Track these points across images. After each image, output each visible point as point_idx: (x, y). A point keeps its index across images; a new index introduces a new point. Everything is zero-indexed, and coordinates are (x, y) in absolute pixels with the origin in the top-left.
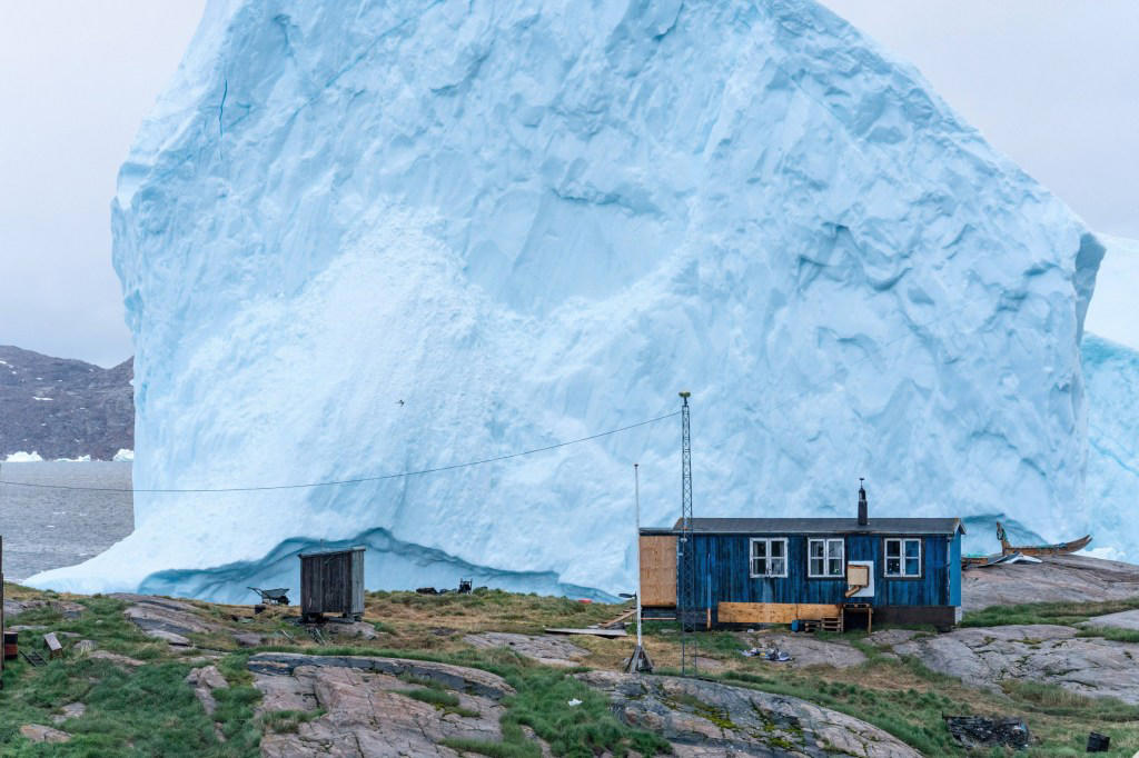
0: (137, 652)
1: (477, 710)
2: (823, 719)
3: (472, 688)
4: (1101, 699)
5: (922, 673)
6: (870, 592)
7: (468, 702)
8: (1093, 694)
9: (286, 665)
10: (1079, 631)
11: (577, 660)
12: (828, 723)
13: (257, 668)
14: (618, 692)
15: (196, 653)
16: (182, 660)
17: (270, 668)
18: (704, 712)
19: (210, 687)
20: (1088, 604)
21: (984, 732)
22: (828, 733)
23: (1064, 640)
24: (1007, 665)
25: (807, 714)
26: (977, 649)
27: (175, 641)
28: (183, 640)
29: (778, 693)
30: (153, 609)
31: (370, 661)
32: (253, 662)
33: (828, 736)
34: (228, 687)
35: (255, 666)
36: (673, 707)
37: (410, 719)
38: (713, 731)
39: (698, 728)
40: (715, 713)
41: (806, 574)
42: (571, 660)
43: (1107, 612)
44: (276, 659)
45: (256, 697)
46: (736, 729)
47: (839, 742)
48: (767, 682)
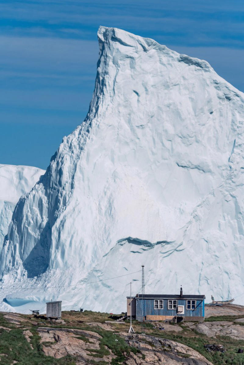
0: (10, 326)
1: (93, 342)
2: (176, 345)
3: (92, 337)
4: (240, 340)
5: (197, 333)
6: (183, 313)
7: (91, 340)
8: (238, 339)
9: (46, 330)
10: (233, 323)
11: (114, 329)
12: (177, 346)
13: (40, 331)
14: (127, 338)
15: (23, 327)
16: (21, 329)
17: (43, 331)
18: (147, 343)
19: (28, 335)
20: (234, 316)
21: (213, 348)
22: (178, 348)
23: (230, 325)
24: (217, 331)
25: (172, 343)
26: (209, 328)
27: (17, 324)
28: (19, 324)
29: (165, 338)
30: (11, 316)
31: (67, 330)
32: (38, 330)
33: (177, 349)
34: (33, 336)
35: (39, 330)
36: (140, 342)
37: (78, 344)
38: (150, 347)
39: (146, 347)
40: (150, 343)
41: (168, 308)
42: (112, 329)
43: (239, 318)
44: (44, 329)
45: (40, 338)
46: (155, 347)
47: (180, 350)
48: (161, 335)
